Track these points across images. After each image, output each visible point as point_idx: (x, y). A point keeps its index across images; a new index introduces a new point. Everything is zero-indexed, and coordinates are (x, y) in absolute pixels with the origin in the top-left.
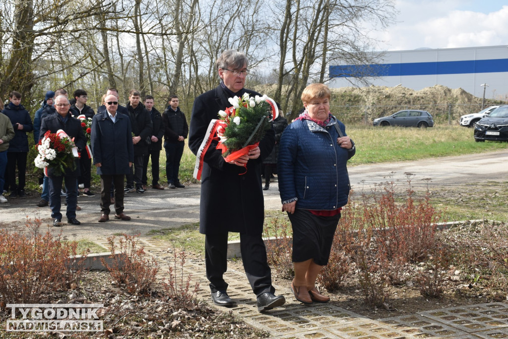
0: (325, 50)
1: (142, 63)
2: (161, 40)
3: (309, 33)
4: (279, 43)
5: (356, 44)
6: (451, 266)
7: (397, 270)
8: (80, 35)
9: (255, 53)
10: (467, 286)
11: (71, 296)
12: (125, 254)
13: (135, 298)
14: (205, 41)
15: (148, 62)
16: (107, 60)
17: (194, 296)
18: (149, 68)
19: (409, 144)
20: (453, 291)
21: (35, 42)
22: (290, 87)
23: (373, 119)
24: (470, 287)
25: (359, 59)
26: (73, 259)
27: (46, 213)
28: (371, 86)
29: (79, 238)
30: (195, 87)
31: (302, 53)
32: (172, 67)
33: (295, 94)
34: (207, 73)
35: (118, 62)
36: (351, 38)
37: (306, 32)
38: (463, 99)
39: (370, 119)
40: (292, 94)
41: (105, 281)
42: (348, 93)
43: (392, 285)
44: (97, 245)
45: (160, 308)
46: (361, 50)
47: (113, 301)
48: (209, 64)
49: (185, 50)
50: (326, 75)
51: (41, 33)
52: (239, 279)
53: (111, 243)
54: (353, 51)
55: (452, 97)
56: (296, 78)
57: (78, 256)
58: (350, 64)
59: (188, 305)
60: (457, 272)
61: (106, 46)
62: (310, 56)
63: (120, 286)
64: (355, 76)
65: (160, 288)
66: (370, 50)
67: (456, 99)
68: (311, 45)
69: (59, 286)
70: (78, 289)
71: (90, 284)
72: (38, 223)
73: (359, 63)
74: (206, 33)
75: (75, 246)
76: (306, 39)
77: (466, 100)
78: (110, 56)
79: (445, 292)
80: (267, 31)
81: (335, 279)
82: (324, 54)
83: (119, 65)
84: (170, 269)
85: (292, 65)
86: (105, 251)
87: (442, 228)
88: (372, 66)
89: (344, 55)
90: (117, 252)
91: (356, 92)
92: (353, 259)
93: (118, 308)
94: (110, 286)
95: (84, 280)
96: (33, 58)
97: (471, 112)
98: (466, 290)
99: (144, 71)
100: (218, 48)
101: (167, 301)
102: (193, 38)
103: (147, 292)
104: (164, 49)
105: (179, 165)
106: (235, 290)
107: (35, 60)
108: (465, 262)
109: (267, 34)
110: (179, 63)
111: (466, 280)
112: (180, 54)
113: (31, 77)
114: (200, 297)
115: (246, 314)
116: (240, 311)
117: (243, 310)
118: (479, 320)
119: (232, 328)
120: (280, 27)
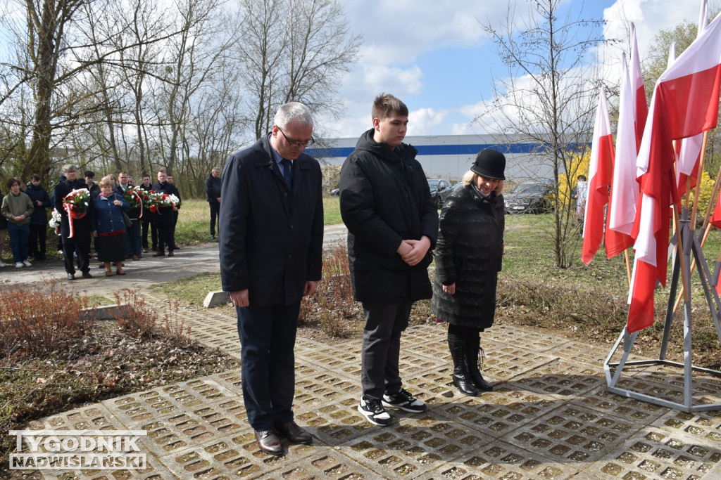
1: (142, 149)
2: (158, 130)
4: (255, 131)
7: (349, 307)
8: (90, 127)
11: (85, 341)
12: (129, 305)
13: (138, 340)
14: (194, 130)
15: (148, 148)
16: (114, 146)
17: (187, 337)
18: (149, 152)
21: (52, 133)
23: (331, 191)
26: (85, 311)
27: (62, 274)
29: (90, 293)
30: (187, 167)
32: (168, 151)
34: (197, 155)
35: (122, 148)
39: (328, 190)
41: (114, 328)
43: (345, 318)
44: (107, 299)
45: (160, 347)
47: (121, 343)
48: (198, 148)
49: (178, 138)
51: (57, 126)
52: (225, 321)
53: (118, 297)
57: (89, 309)
59: (182, 344)
61: (112, 135)
63: (126, 331)
65: (158, 331)
66: (326, 137)
69: (75, 333)
70: (91, 335)
71: (101, 330)
72: (54, 282)
74: (195, 123)
75: (86, 300)
78: (116, 143)
80: (245, 122)
83: (124, 151)
84: (166, 316)
86: (113, 303)
88: (328, 149)
90: (122, 304)
92: (315, 300)
93: (125, 349)
94: (118, 332)
95: (95, 328)
96: (50, 146)
99: (145, 155)
100: (206, 136)
101: (165, 342)
102: (184, 128)
103: (148, 336)
104: (161, 136)
105: (174, 231)
106: (221, 330)
107: (52, 148)
109: (245, 125)
110: (174, 148)
112: (174, 141)
113: (49, 162)
114: (192, 337)
115: (231, 349)
116: (225, 346)
117: (228, 346)
118: (407, 339)
119: (219, 360)
120: (255, 119)
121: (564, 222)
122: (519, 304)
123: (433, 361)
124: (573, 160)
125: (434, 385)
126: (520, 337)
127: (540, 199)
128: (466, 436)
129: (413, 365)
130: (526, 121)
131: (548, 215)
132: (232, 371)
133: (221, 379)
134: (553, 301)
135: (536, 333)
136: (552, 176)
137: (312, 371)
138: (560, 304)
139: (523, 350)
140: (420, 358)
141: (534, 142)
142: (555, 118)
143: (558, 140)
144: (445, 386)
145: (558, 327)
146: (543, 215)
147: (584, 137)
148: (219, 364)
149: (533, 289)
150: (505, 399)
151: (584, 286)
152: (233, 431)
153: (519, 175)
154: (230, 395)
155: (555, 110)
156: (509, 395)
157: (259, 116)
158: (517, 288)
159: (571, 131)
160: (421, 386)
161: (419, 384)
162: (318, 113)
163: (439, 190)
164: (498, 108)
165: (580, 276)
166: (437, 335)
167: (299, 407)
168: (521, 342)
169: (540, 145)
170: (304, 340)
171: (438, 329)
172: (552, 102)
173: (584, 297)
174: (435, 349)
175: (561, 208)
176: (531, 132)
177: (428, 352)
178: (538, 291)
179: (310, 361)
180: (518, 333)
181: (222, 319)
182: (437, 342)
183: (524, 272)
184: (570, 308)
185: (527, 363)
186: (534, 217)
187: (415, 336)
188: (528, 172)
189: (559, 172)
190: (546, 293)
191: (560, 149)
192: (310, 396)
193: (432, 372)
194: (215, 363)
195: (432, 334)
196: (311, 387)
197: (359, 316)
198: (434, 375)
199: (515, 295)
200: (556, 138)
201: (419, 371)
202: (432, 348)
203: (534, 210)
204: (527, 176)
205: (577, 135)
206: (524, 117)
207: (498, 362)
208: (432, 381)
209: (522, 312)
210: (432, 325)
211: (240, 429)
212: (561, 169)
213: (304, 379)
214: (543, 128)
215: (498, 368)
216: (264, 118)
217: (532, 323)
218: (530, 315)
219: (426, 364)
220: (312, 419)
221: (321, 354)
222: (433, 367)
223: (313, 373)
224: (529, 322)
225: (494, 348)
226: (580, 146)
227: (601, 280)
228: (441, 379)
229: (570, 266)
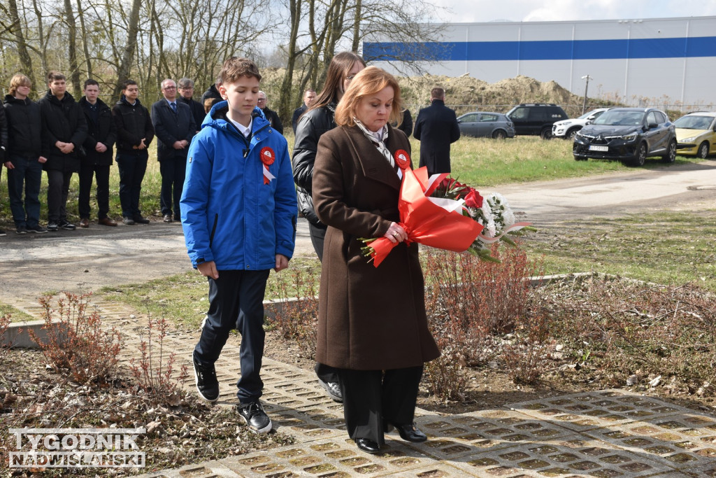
0: (359, 18)
4: (289, 4)
5: (405, 10)
6: (551, 340)
7: (474, 345)
10: (572, 366)
12: (68, 324)
17: (179, 386)
19: (481, 162)
20: (554, 374)
22: (305, 74)
24: (578, 368)
25: (409, 34)
28: (425, 75)
31: (323, 22)
34: (178, 47)
38: (557, 98)
40: (309, 84)
43: (468, 366)
46: (413, 19)
47: (52, 394)
54: (400, 21)
55: (541, 93)
56: (314, 59)
59: (170, 399)
60: (559, 347)
62: (335, 28)
63: (60, 372)
64: (402, 60)
65: (123, 374)
73: (409, 40)
77: (561, 98)
79: (543, 376)
82: (357, 24)
86: (31, 319)
87: (536, 284)
88: (428, 44)
89: (386, 26)
90: (55, 320)
91: (404, 83)
93: (60, 405)
94: (44, 372)
97: (568, 118)
98: (572, 373)
103: (103, 382)
108: (570, 333)
111: (572, 358)
119: (238, 431)
148: (238, 439)
163: (644, 130)
197: (494, 365)
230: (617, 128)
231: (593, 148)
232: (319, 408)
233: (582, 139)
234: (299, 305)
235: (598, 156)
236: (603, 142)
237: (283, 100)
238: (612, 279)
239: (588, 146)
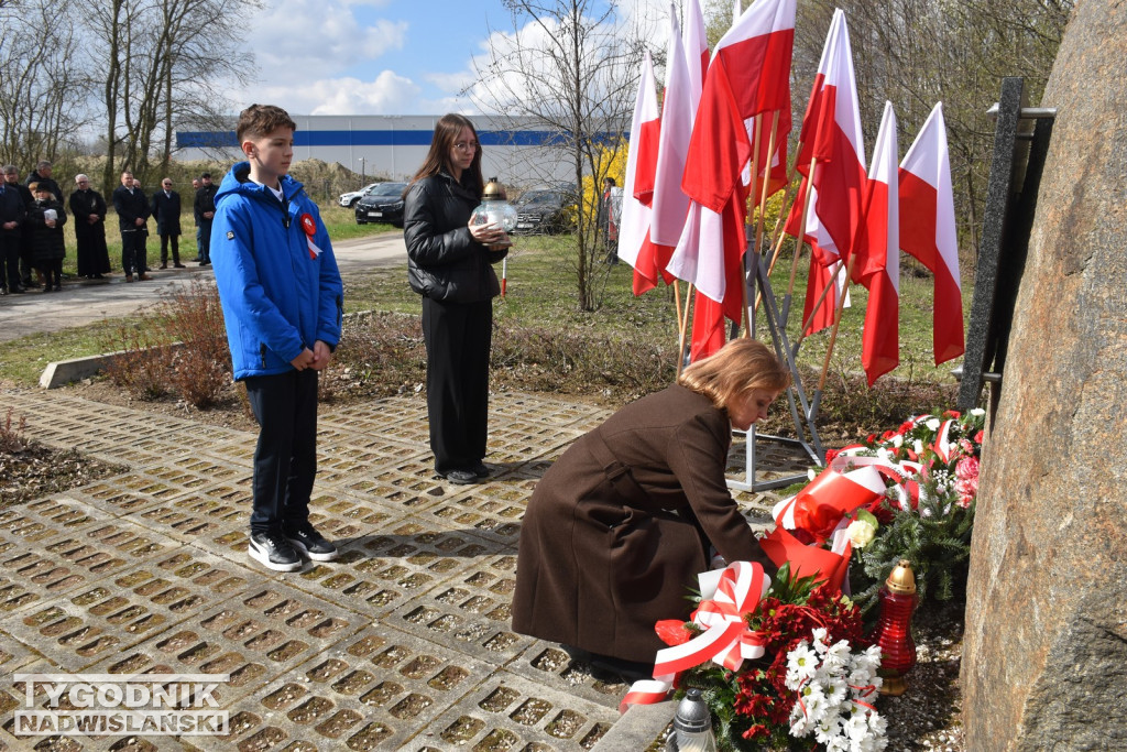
0: (169, 111)
3: (146, 89)
4: (105, 100)
5: (210, 105)
6: (340, 365)
9: (72, 114)
10: (358, 384)
17: (20, 435)
22: (125, 159)
24: (362, 384)
25: (215, 125)
28: (231, 159)
31: (138, 115)
33: (133, 169)
36: (203, 97)
37: (142, 88)
38: (341, 175)
42: (203, 167)
46: (217, 112)
50: (174, 142)
52: (81, 407)
54: (206, 114)
55: (329, 172)
56: (132, 147)
58: (203, 130)
59: (13, 446)
60: (347, 370)
62: (149, 120)
64: (210, 146)
66: (224, 114)
67: (334, 176)
68: (150, 105)
73: (215, 129)
76: (141, 96)
77: (345, 176)
80: (86, 84)
81: (207, 394)
82: (169, 117)
85: (126, 130)
89: (194, 119)
91: (214, 166)
97: (350, 191)
98: (357, 389)
100: (16, 105)
106: (76, 422)
108: (355, 358)
109: (87, 88)
111: (357, 377)
114: (28, 436)
115: (96, 449)
116: (86, 446)
117: (91, 445)
118: (372, 418)
119: (79, 467)
120: (105, 78)
121: (590, 245)
122: (530, 361)
123: (411, 448)
124: (603, 156)
125: (415, 480)
126: (532, 408)
127: (557, 212)
128: (465, 546)
129: (383, 454)
130: (536, 96)
131: (567, 236)
132: (102, 481)
133: (86, 496)
134: (577, 356)
135: (556, 401)
136: (573, 178)
137: (231, 472)
138: (587, 360)
139: (538, 426)
140: (393, 444)
141: (548, 129)
142: (578, 94)
143: (582, 125)
144: (432, 481)
145: (585, 392)
146: (560, 236)
147: (619, 123)
148: (79, 473)
149: (549, 341)
150: (516, 493)
151: (619, 334)
152: (115, 570)
153: (526, 176)
154: (103, 518)
155: (578, 82)
156: (522, 487)
157: (112, 75)
158: (526, 340)
159: (601, 113)
160: (397, 482)
161: (393, 480)
162: (212, 73)
164: (496, 75)
165: (613, 322)
166: (415, 410)
167: (216, 526)
168: (535, 414)
169: (556, 133)
170: (213, 428)
171: (416, 402)
172: (574, 70)
173: (619, 349)
174: (413, 430)
175: (586, 225)
176: (545, 114)
177: (403, 435)
178: (556, 343)
179: (227, 458)
180: (530, 402)
181: (75, 405)
182: (416, 420)
183: (536, 317)
184: (601, 364)
185: (544, 442)
186: (548, 240)
187: (382, 413)
188: (541, 172)
189: (583, 172)
190: (568, 345)
191: (585, 139)
192: (231, 509)
193: (411, 462)
194: (72, 472)
195: (408, 409)
196: (230, 496)
198: (415, 466)
199: (524, 349)
200: (579, 123)
201: (392, 463)
202: (409, 429)
203: (549, 228)
204: (538, 177)
205: (609, 120)
206: (533, 90)
207: (504, 443)
208: (412, 475)
209: (535, 374)
210: (406, 396)
211: (125, 566)
212: (587, 169)
213: (219, 486)
214: (562, 109)
215: (504, 451)
216: (121, 78)
217: (550, 388)
218: (545, 376)
219: (402, 452)
220: (238, 541)
221: (243, 447)
222: (412, 455)
223: (232, 476)
224: (545, 386)
225: (497, 424)
226: (613, 137)
227: (641, 326)
228: (425, 471)
229: (598, 308)
230: (388, 198)
231: (371, 214)
232: (150, 440)
233: (362, 207)
234: (127, 356)
235: (374, 220)
236: (377, 210)
237: (106, 182)
238: (386, 314)
239: (366, 212)
